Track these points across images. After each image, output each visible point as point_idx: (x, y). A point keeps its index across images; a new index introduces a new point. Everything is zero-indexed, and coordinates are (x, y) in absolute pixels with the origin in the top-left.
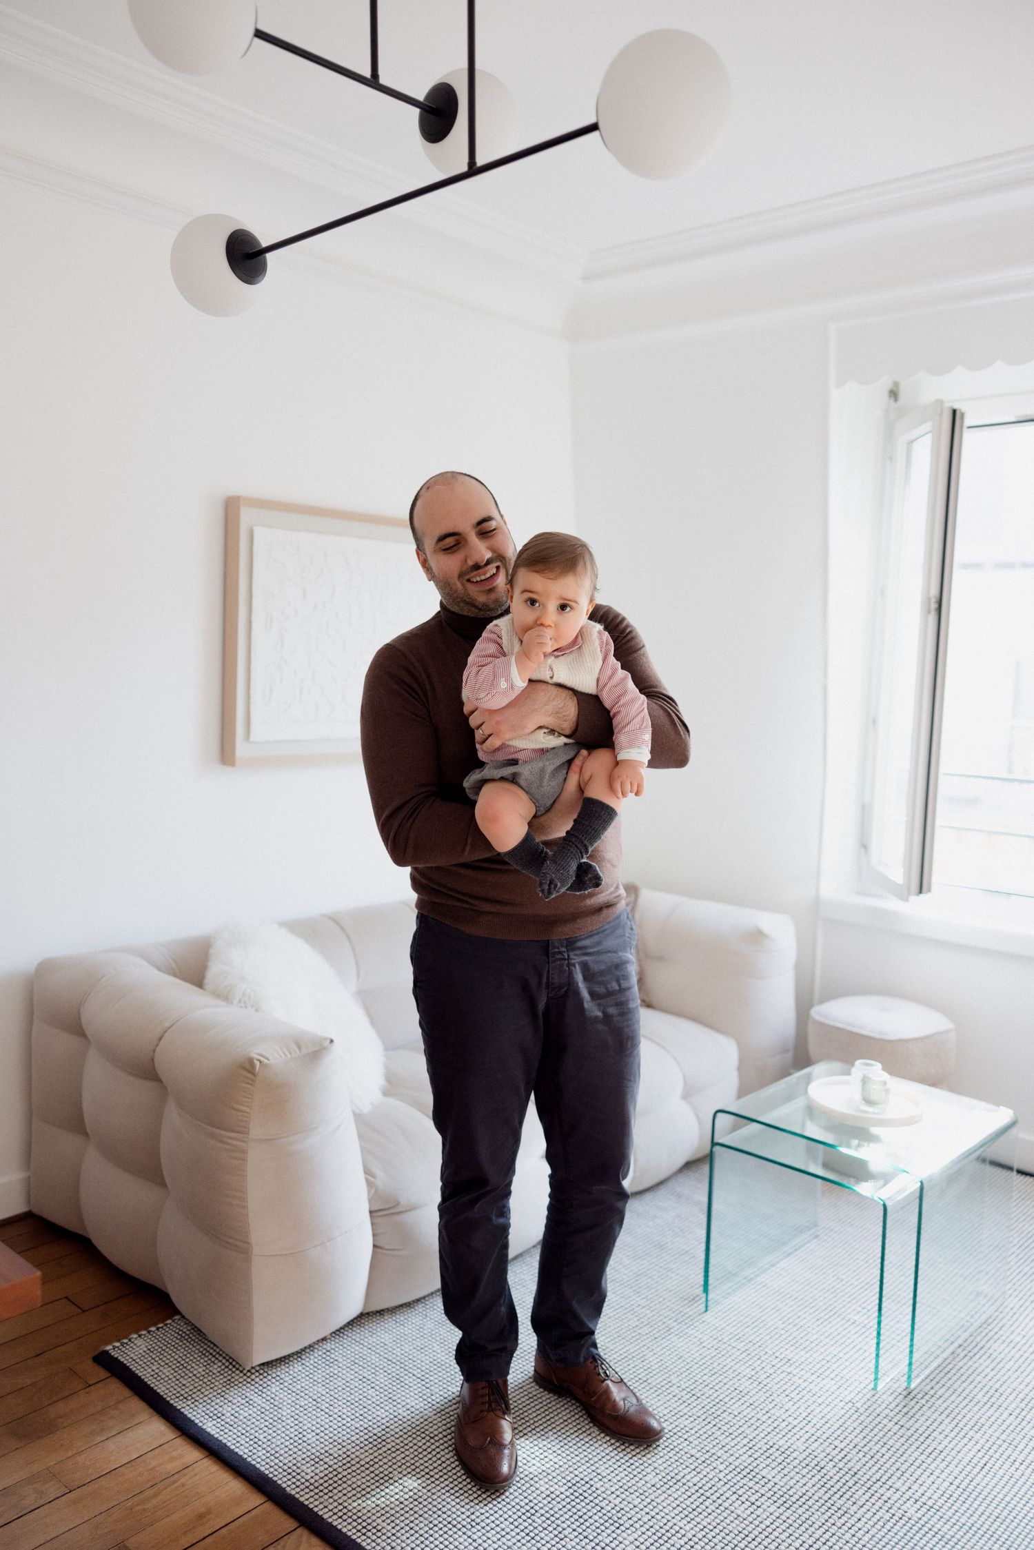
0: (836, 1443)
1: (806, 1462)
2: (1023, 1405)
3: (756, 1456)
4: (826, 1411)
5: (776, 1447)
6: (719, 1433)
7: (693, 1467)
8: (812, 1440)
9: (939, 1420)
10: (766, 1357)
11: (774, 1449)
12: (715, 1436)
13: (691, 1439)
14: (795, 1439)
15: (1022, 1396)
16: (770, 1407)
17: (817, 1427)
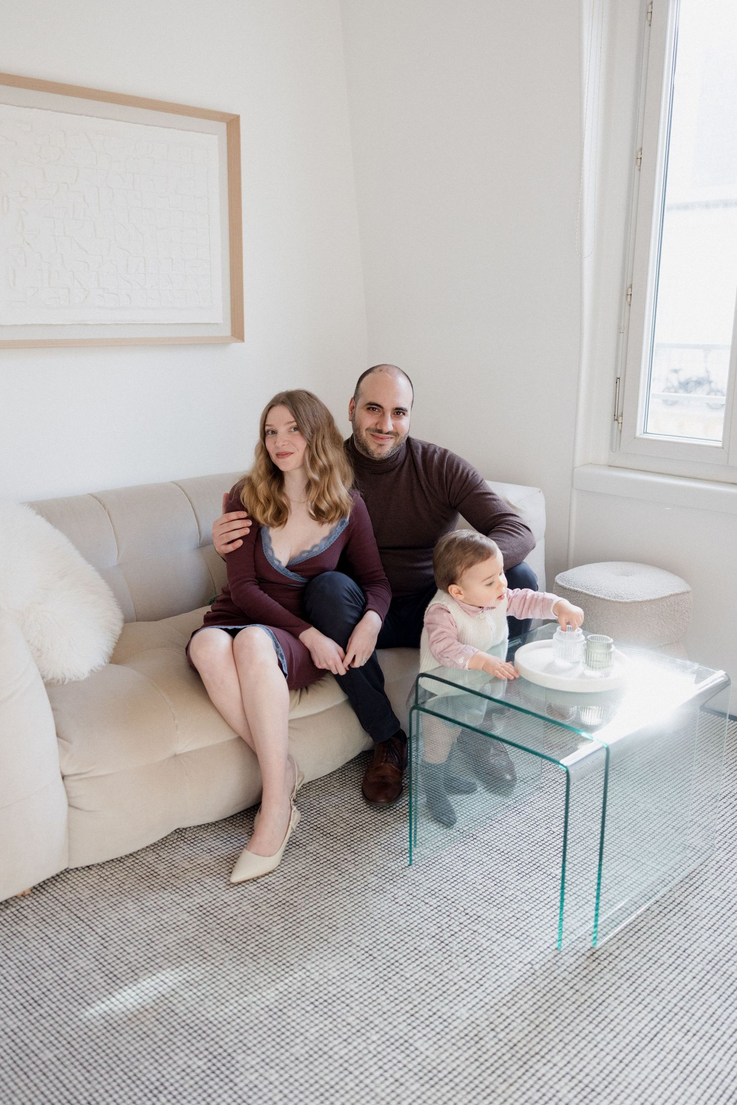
0: (503, 1010)
6: (384, 998)
7: (345, 1037)
10: (456, 913)
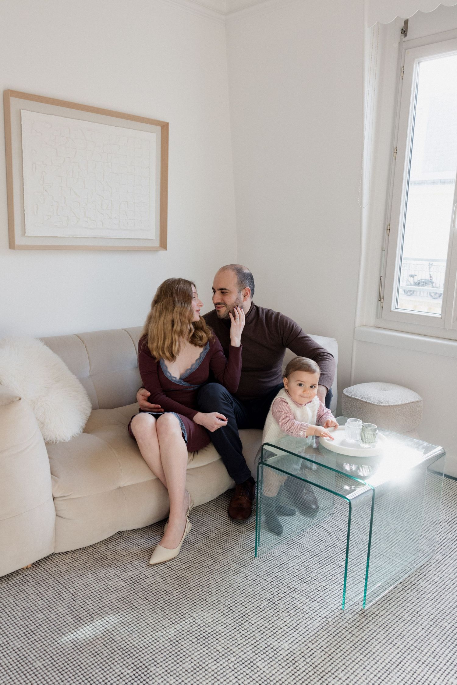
1: (287, 657)
2: (432, 623)
3: (257, 652)
4: (308, 623)
5: (272, 646)
8: (295, 642)
9: (378, 631)
11: (269, 648)
12: (236, 637)
13: (220, 639)
14: (284, 641)
15: (432, 617)
16: (275, 619)
17: (301, 633)
